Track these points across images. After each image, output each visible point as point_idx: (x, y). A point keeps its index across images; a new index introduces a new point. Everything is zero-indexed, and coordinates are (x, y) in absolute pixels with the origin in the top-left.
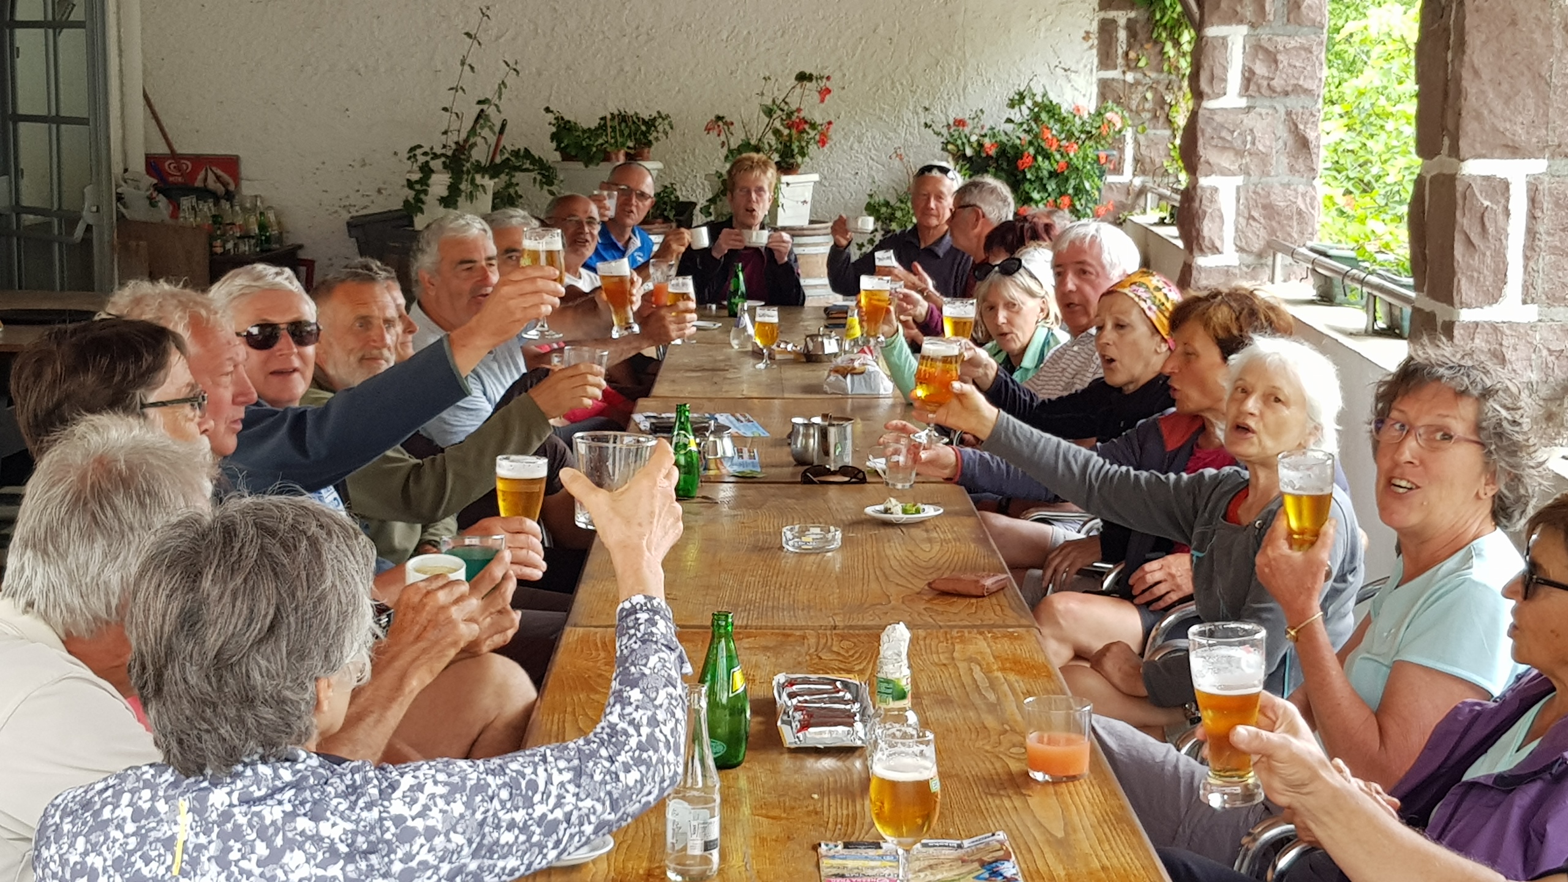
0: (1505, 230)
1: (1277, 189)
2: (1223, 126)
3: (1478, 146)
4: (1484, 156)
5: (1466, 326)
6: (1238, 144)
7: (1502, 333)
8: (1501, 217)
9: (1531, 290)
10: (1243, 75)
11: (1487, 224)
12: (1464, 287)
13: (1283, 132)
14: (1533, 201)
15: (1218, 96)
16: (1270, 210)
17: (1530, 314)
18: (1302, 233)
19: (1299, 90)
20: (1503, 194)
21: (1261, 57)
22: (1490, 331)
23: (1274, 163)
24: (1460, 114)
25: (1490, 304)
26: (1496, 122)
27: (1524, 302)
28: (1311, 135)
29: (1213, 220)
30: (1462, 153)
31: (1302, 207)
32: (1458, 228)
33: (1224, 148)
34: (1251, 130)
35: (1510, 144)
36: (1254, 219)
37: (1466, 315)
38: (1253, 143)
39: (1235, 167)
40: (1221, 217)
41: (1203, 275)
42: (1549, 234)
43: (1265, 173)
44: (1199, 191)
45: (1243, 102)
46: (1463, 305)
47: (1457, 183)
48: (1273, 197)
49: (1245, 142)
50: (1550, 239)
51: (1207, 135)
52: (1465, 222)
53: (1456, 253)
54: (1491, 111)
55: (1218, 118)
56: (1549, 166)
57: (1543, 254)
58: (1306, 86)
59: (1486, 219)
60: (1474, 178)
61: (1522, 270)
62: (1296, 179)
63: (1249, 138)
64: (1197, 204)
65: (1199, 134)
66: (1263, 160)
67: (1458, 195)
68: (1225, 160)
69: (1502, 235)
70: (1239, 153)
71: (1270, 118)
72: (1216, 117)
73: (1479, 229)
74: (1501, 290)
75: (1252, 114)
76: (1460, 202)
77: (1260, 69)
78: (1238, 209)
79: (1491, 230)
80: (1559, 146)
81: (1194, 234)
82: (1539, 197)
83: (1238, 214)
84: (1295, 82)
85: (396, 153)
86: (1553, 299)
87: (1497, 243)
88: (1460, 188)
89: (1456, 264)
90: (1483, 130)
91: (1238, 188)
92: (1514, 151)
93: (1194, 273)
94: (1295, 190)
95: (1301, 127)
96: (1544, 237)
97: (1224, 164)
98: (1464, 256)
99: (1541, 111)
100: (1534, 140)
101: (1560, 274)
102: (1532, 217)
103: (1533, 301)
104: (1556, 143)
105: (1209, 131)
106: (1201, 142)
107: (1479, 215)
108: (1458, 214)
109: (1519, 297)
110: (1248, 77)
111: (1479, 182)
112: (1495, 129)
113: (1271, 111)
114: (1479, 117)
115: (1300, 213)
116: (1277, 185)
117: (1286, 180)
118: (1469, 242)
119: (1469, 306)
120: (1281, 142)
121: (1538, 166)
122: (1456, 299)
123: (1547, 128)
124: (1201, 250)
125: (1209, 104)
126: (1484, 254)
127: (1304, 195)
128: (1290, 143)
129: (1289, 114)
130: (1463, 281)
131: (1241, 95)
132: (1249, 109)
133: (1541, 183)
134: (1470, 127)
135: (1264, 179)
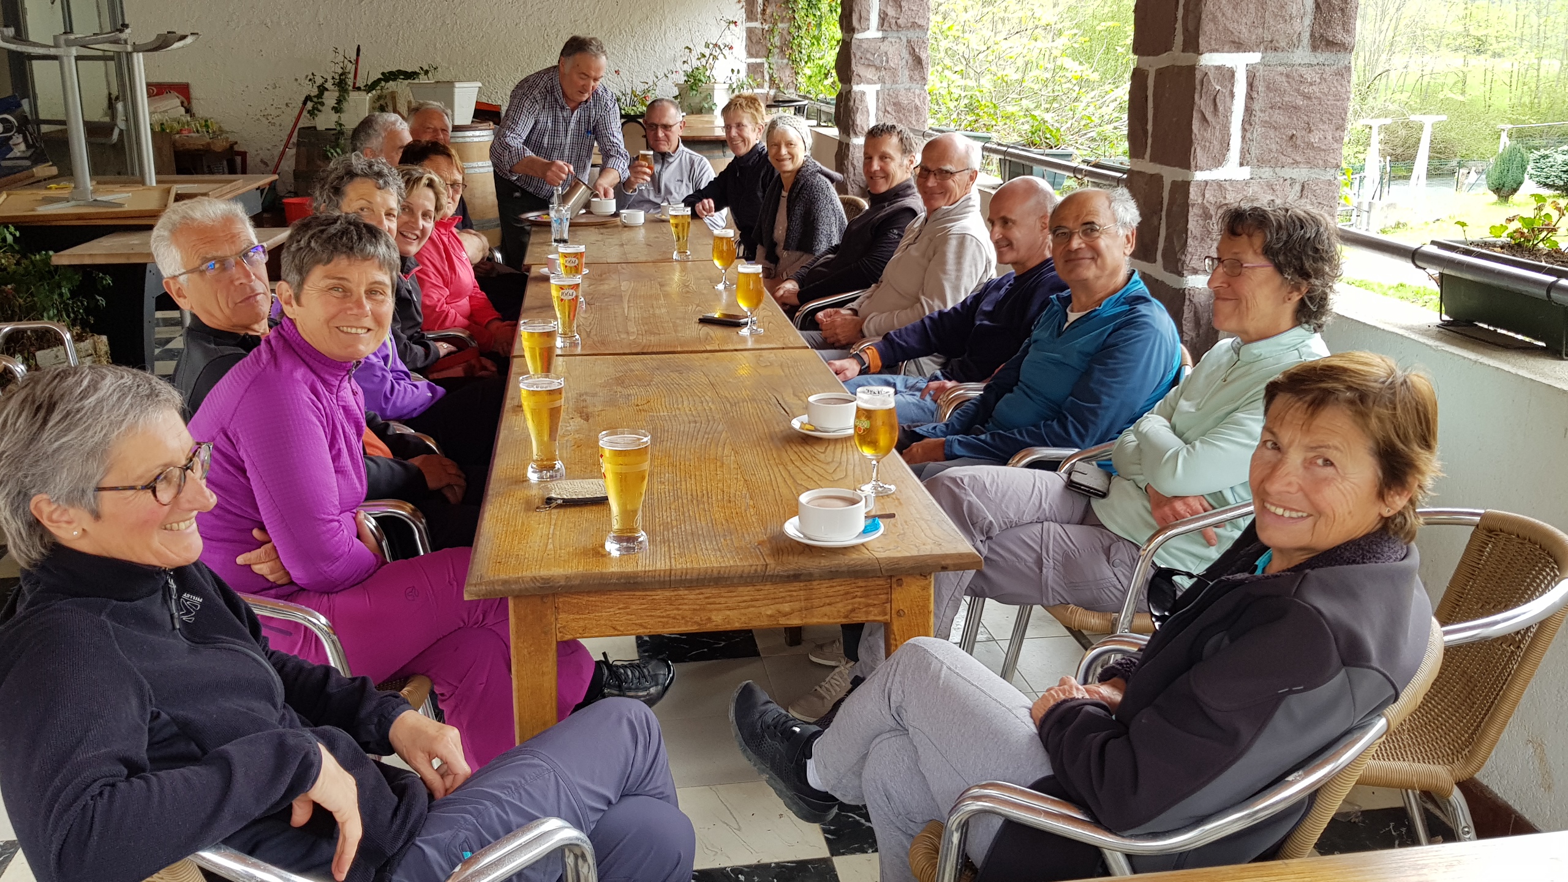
0: (1230, 108)
1: (903, 92)
2: (867, 51)
3: (1213, 42)
4: (1217, 51)
5: (1199, 183)
6: (877, 63)
7: (1226, 189)
8: (1228, 99)
9: (1247, 155)
10: (880, 15)
11: (1219, 104)
12: (1199, 154)
13: (905, 54)
14: (1251, 85)
15: (864, 30)
16: (897, 105)
17: (1245, 173)
18: (918, 121)
19: (915, 26)
20: (1230, 81)
21: (891, 3)
22: (1216, 188)
23: (900, 74)
24: (1200, 18)
25: (1217, 167)
26: (1227, 23)
27: (1241, 165)
28: (923, 56)
29: (862, 114)
30: (1201, 48)
31: (918, 104)
32: (1196, 108)
33: (869, 65)
34: (886, 53)
35: (1237, 40)
36: (889, 113)
37: (1199, 176)
38: (887, 62)
39: (875, 78)
40: (868, 112)
41: (857, 150)
42: (1261, 111)
43: (894, 82)
44: (853, 94)
45: (880, 35)
46: (1196, 168)
47: (1197, 72)
48: (901, 98)
49: (882, 62)
50: (1262, 115)
51: (858, 57)
52: (1202, 103)
53: (1193, 127)
54: (1223, 14)
55: (864, 45)
56: (1263, 58)
57: (1257, 126)
58: (919, 23)
59: (1218, 100)
60: (1209, 68)
61: (1240, 139)
62: (914, 85)
63: (884, 58)
64: (852, 103)
65: (852, 56)
66: (893, 73)
67: (1197, 82)
68: (869, 73)
69: (1228, 111)
70: (878, 69)
71: (897, 45)
72: (863, 45)
73: (1212, 109)
74: (1224, 155)
75: (886, 42)
76: (1198, 87)
77: (891, 12)
78: (877, 106)
79: (1221, 108)
80: (1271, 42)
81: (851, 123)
82: (1256, 83)
83: (877, 109)
84: (912, 20)
85: (296, 80)
86: (1261, 162)
87: (1225, 119)
88: (1198, 76)
89: (1193, 136)
90: (1217, 29)
91: (878, 92)
92: (1239, 46)
93: (851, 149)
94: (914, 93)
95: (917, 50)
96: (1258, 114)
97: (868, 76)
98: (1199, 130)
99: (1260, 14)
100: (1254, 37)
101: (1268, 142)
102: (1250, 97)
103: (1247, 164)
104: (1270, 39)
105: (859, 54)
106: (853, 61)
107: (1212, 97)
108: (1197, 97)
109: (1237, 161)
110: (883, 18)
111: (1213, 71)
112: (1226, 28)
113: (898, 41)
114: (1214, 19)
115: (917, 108)
116: (902, 89)
117: (907, 87)
118: (1204, 119)
119: (1201, 169)
120: (904, 61)
121: (1255, 57)
122: (1193, 164)
123: (1263, 28)
124: (855, 133)
125: (858, 36)
126: (1214, 128)
127: (919, 95)
128: (910, 61)
129: (909, 42)
130: (1198, 150)
131: (878, 30)
132: (884, 39)
133: (1258, 71)
134: (1207, 27)
135: (894, 86)
